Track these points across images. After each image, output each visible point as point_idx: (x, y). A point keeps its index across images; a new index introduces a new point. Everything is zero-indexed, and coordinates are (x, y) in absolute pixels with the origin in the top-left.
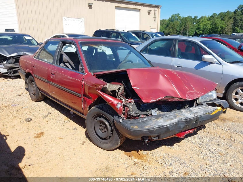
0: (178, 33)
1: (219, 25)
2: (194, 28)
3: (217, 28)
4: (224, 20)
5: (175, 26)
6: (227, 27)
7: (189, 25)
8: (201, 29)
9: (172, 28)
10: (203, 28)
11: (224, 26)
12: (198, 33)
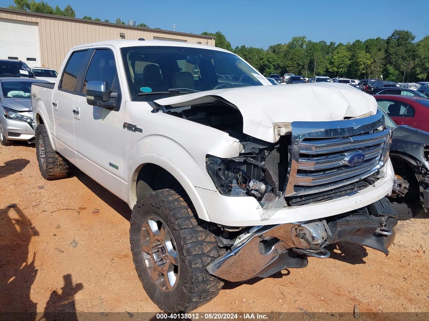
0: (300, 68)
1: (361, 60)
2: (325, 62)
3: (357, 64)
4: (370, 53)
5: (296, 56)
6: (374, 63)
7: (318, 56)
8: (335, 63)
9: (291, 60)
10: (337, 63)
11: (369, 62)
12: (329, 70)
